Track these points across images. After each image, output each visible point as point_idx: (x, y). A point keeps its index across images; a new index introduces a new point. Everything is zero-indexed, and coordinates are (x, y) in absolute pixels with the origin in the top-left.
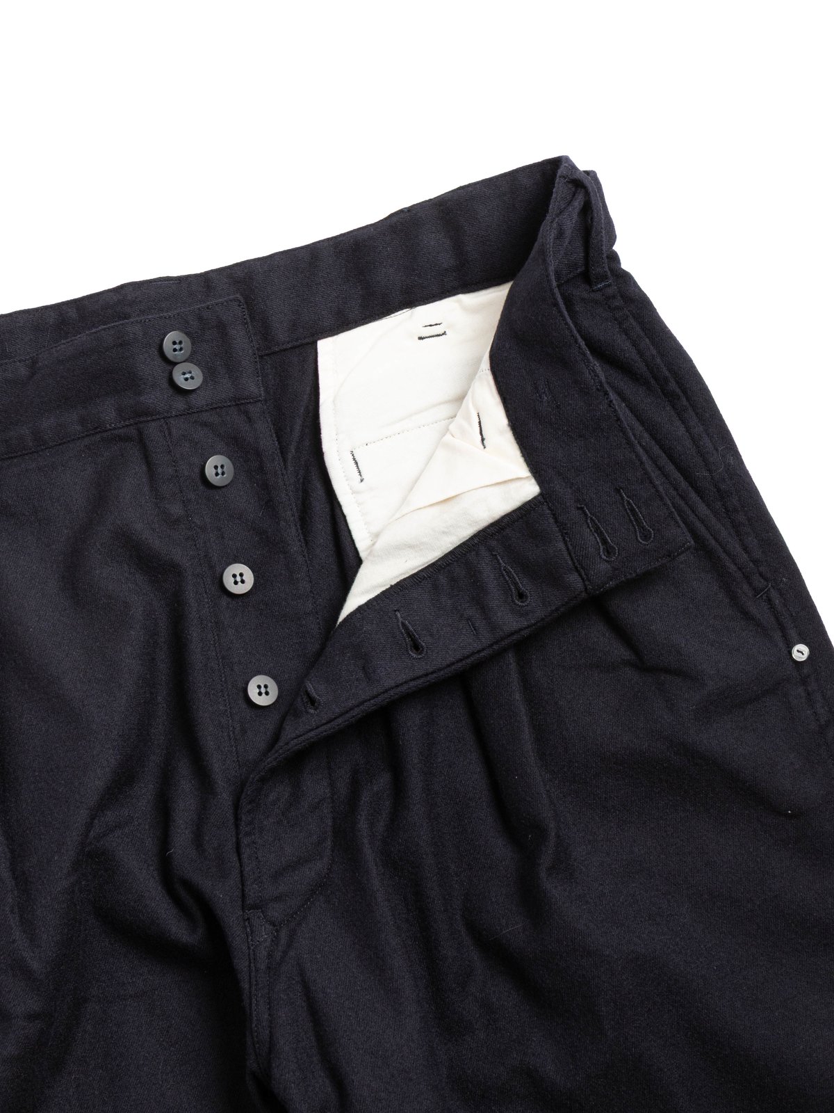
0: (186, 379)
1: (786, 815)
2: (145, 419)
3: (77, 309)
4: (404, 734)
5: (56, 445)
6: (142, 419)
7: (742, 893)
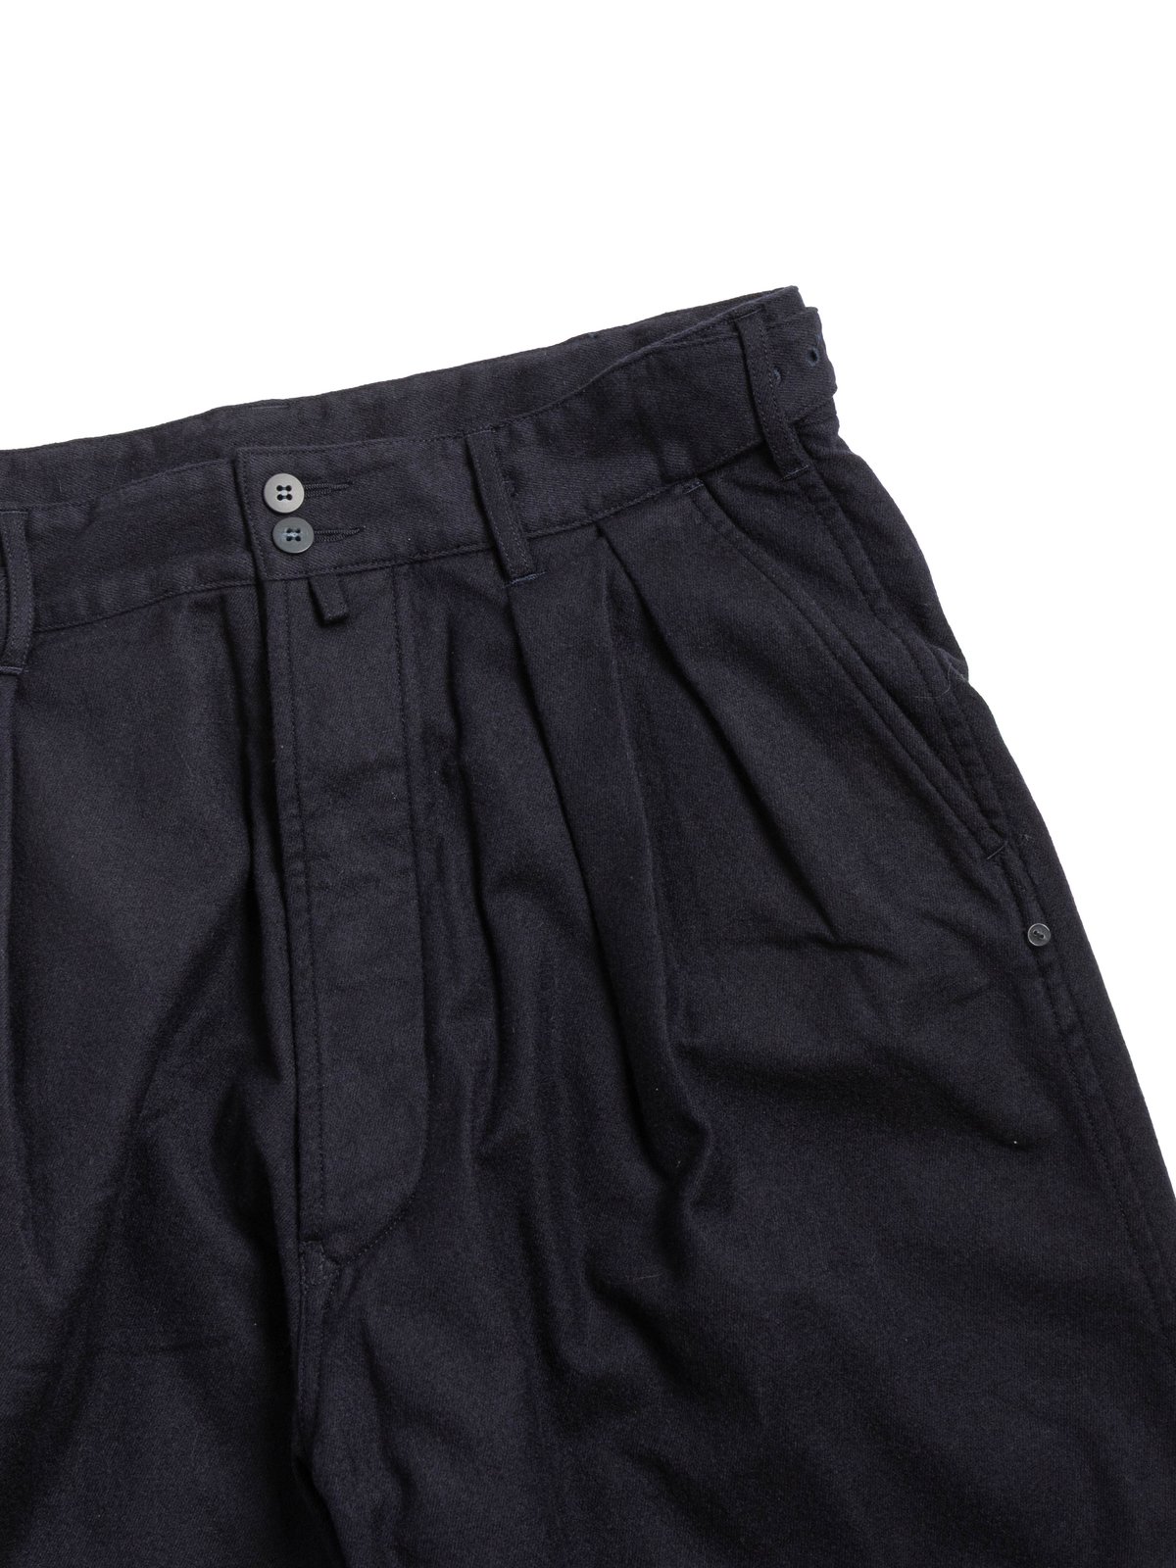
0: (289, 539)
1: (1011, 1145)
2: (232, 583)
3: (154, 441)
4: (518, 1020)
5: (116, 615)
6: (228, 583)
7: (948, 1243)
